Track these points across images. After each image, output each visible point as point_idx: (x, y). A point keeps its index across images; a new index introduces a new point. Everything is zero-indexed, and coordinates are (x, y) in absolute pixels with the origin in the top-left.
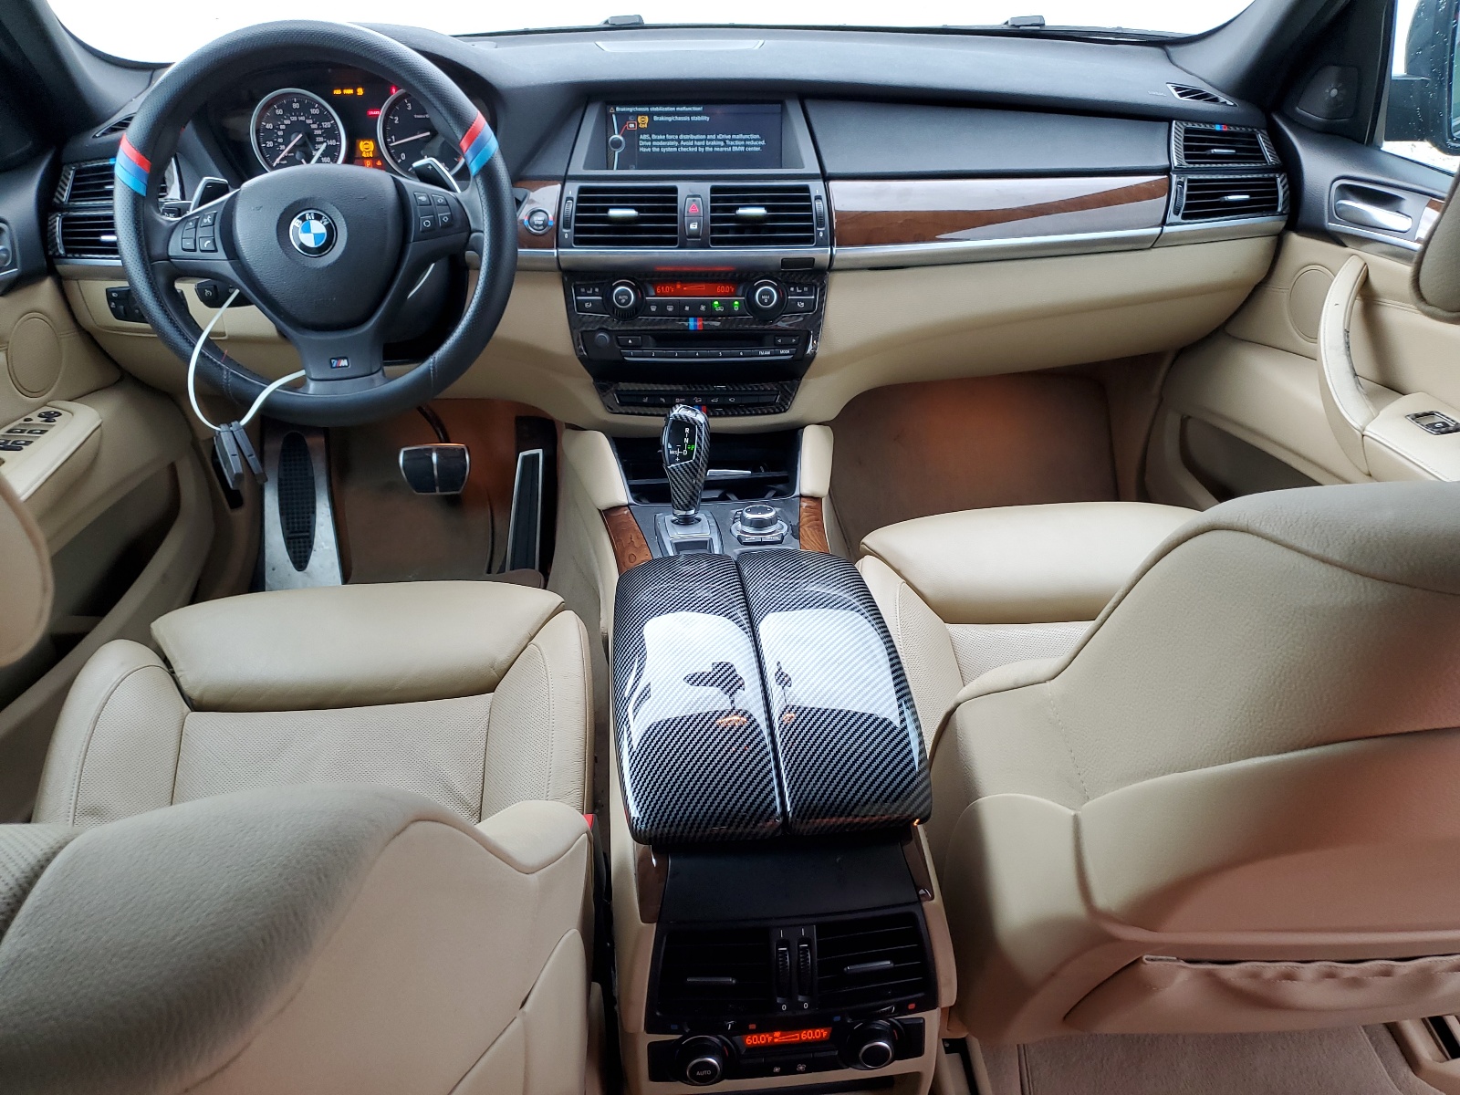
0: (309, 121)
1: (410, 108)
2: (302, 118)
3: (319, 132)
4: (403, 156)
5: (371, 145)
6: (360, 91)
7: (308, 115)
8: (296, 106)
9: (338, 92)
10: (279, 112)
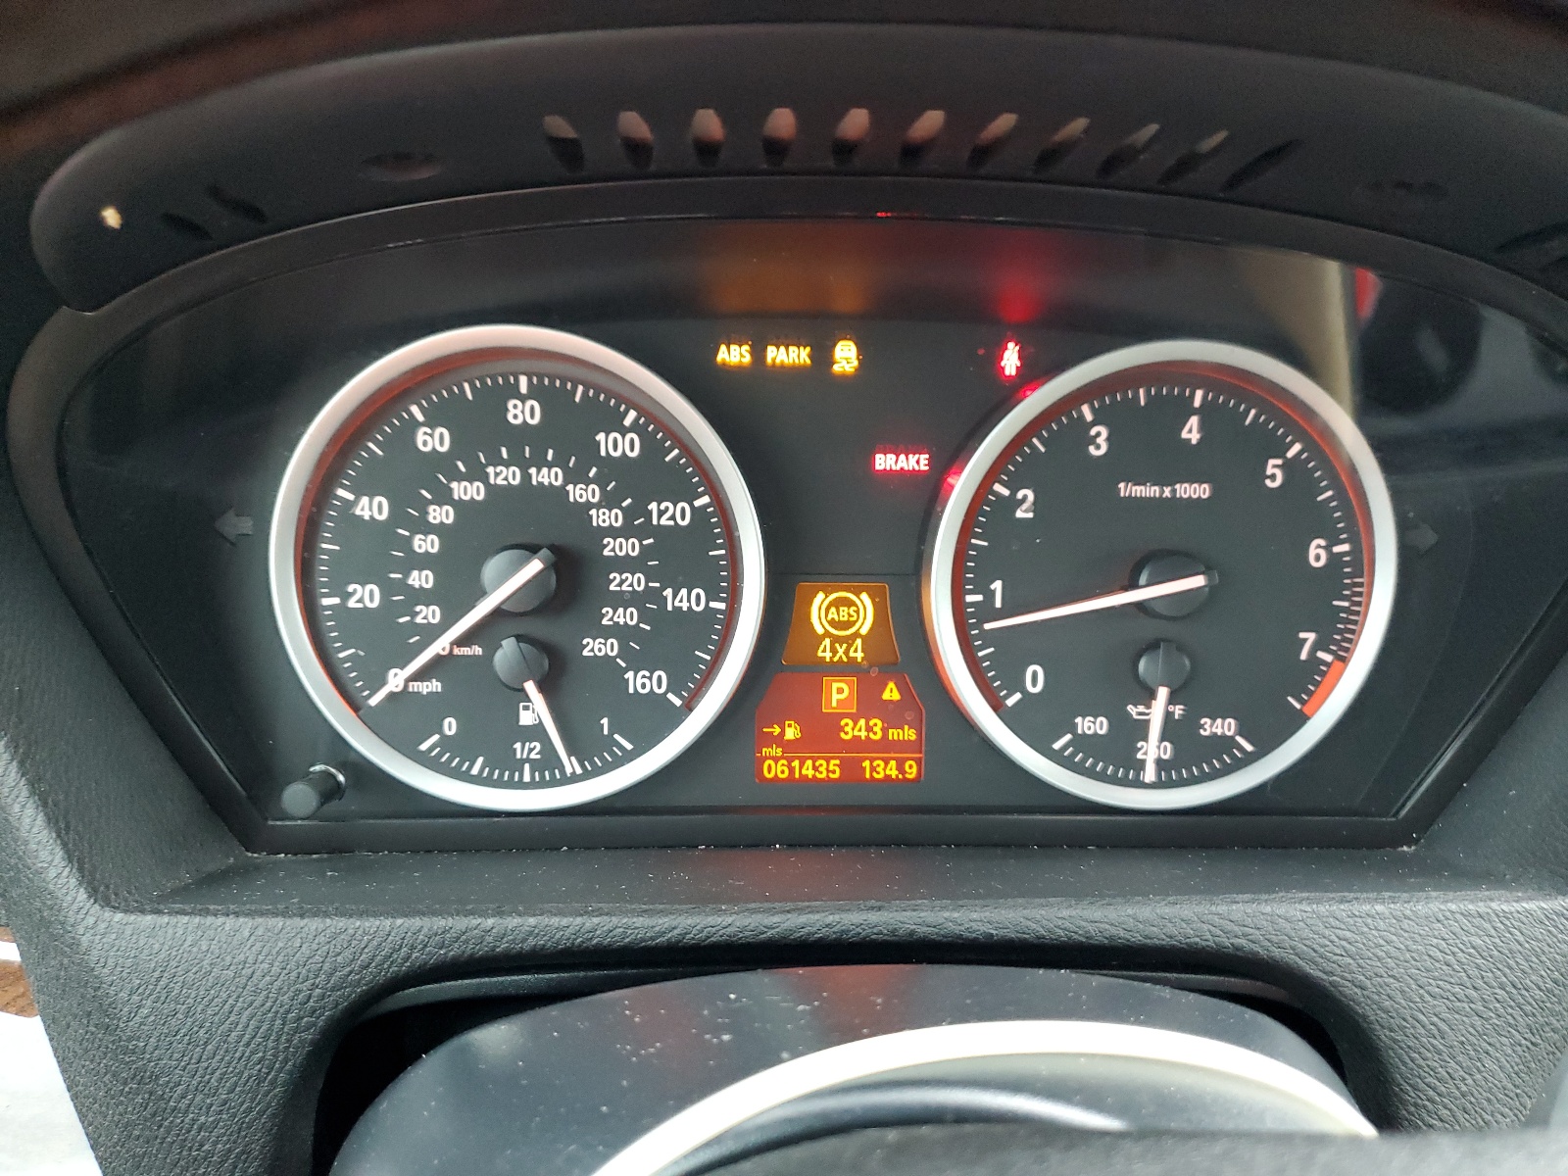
0: (578, 493)
1: (1100, 449)
2: (548, 477)
3: (629, 547)
4: (1035, 678)
5: (864, 611)
6: (846, 356)
7: (582, 459)
8: (523, 412)
9: (734, 355)
10: (433, 440)
